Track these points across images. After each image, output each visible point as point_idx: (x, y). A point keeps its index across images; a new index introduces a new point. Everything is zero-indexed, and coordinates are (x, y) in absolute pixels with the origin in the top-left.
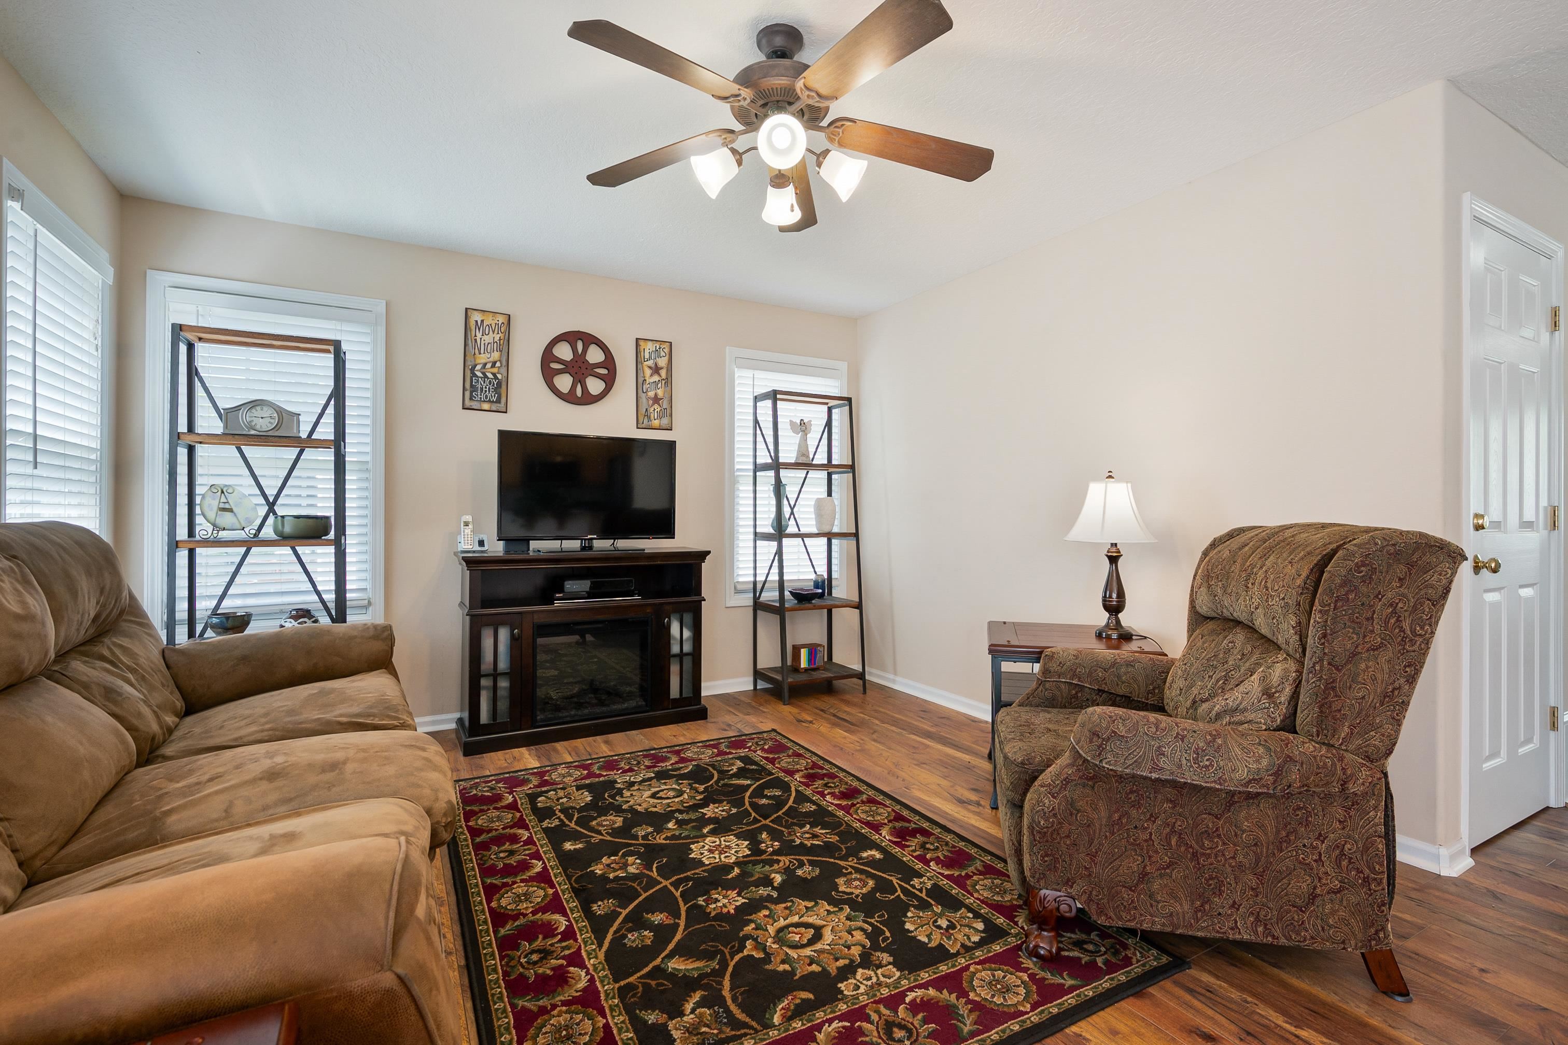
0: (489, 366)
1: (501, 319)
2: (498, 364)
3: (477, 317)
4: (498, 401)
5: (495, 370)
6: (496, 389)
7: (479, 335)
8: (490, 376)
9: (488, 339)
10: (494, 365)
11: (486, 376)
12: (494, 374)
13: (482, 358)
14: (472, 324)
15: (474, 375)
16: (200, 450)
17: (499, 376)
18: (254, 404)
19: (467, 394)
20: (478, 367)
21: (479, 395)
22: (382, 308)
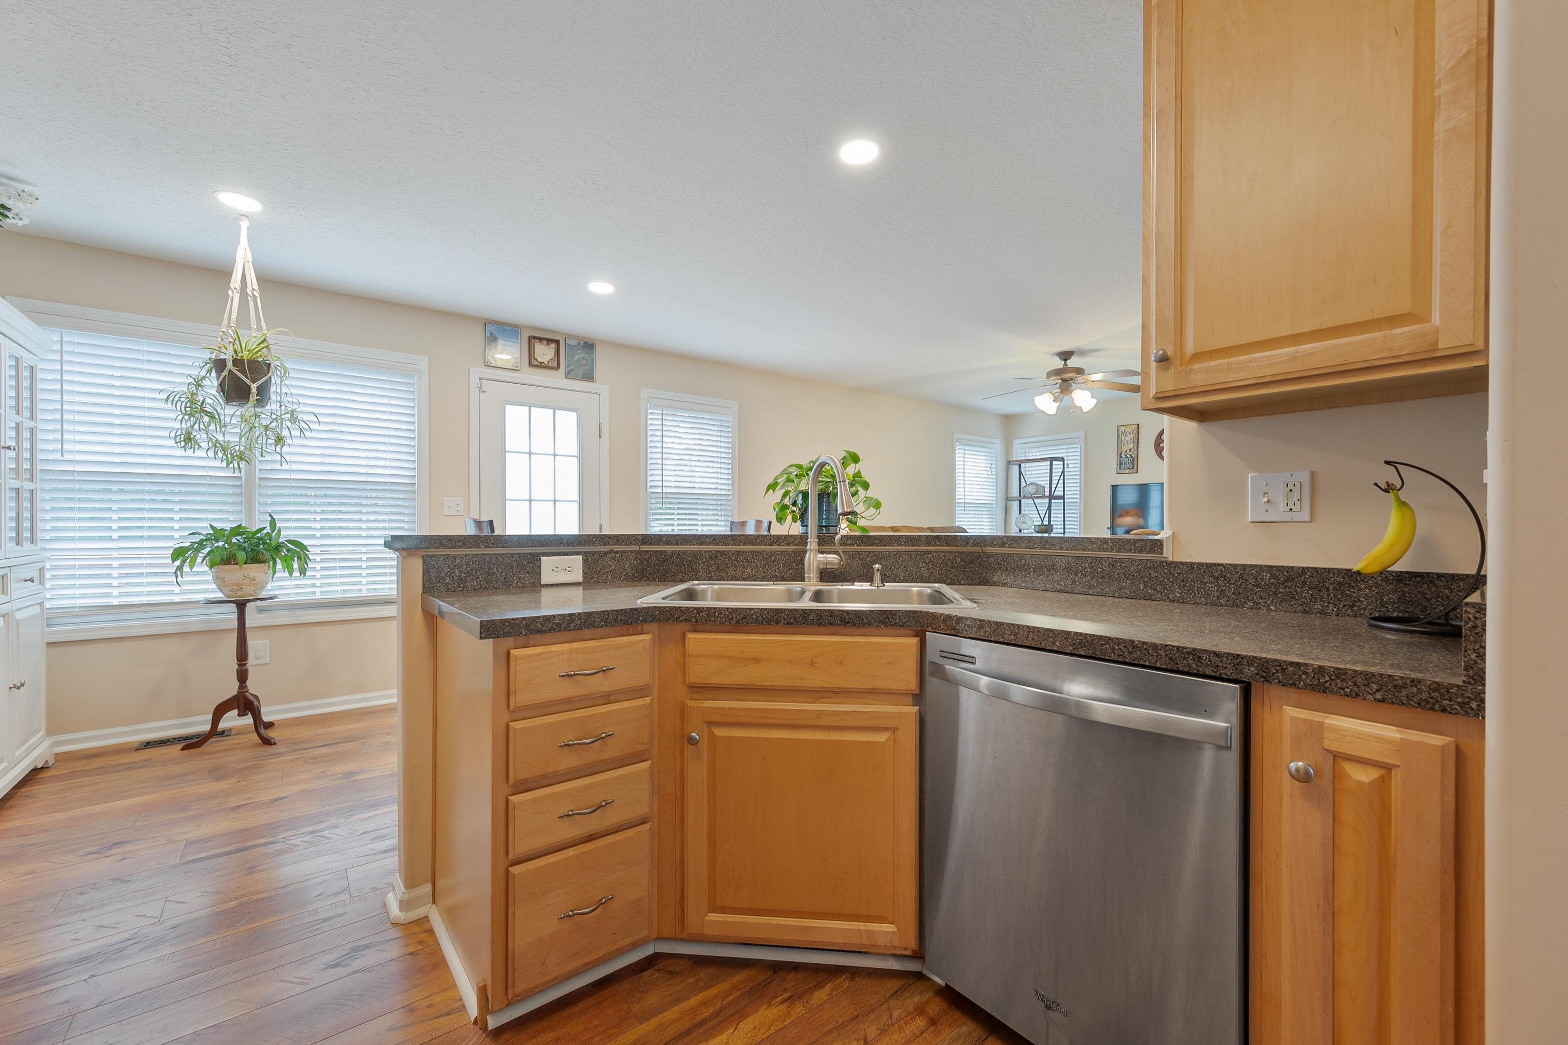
0: (1128, 451)
1: (1134, 427)
2: (1132, 450)
3: (1122, 429)
4: (1133, 468)
5: (1131, 453)
6: (1131, 462)
7: (1123, 437)
8: (1129, 456)
9: (1127, 438)
10: (1130, 451)
11: (1127, 457)
12: (1131, 455)
13: (1125, 448)
14: (1120, 432)
15: (1121, 457)
16: (1023, 501)
17: (1133, 456)
18: (1032, 484)
19: (1119, 466)
20: (1123, 453)
21: (1124, 466)
22: (1083, 434)
